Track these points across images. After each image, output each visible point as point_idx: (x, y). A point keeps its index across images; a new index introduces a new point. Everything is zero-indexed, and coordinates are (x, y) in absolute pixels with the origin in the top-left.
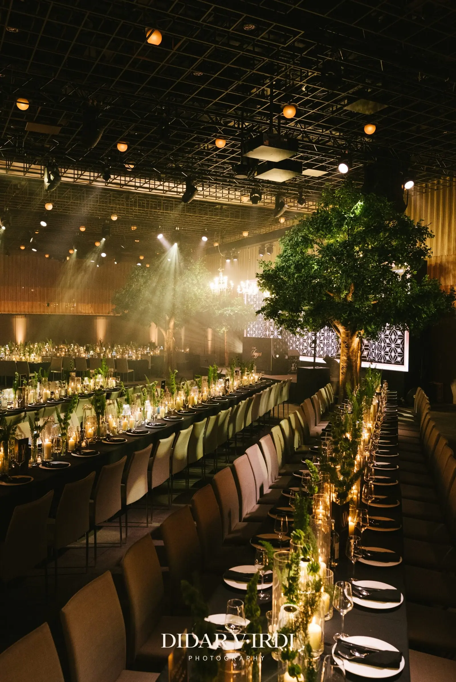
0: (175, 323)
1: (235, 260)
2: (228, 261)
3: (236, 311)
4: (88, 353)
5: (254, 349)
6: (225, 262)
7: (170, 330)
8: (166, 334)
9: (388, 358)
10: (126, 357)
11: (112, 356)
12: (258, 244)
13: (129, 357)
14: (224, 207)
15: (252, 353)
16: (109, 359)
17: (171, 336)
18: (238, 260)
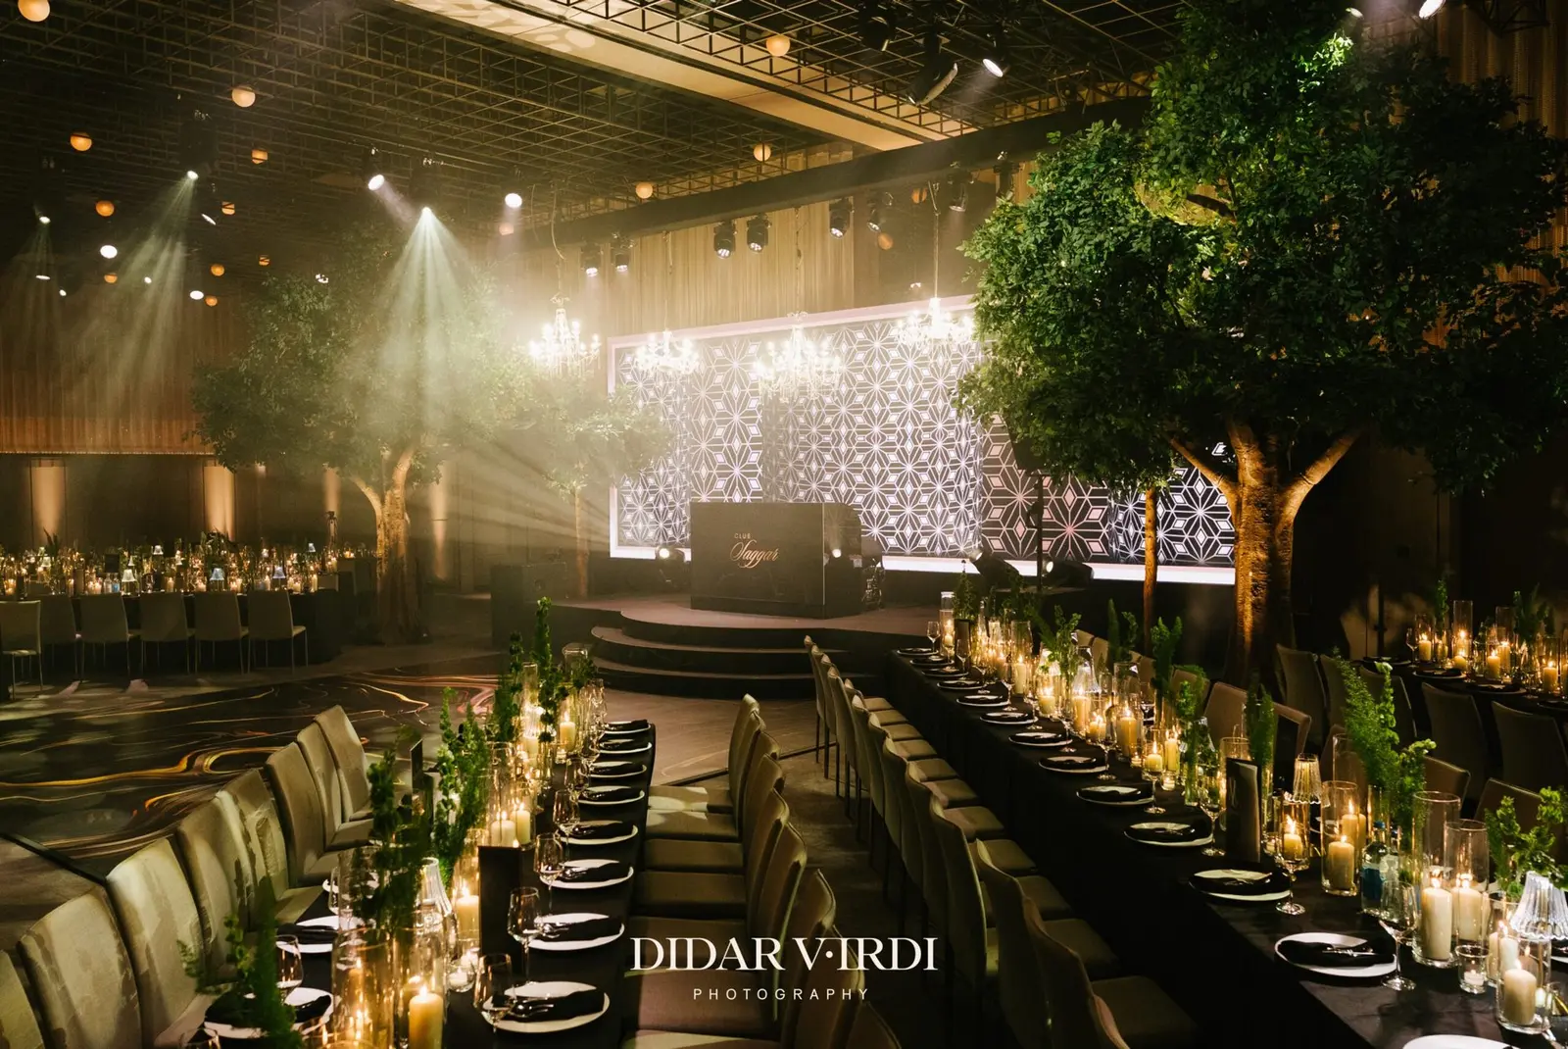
0: (411, 469)
1: (622, 268)
2: (592, 271)
3: (627, 427)
4: (112, 577)
5: (745, 542)
6: (584, 275)
7: (396, 492)
8: (383, 502)
9: (1180, 548)
10: (265, 584)
11: (208, 584)
12: (713, 217)
13: (274, 583)
14: (620, 91)
15: (739, 548)
16: (200, 593)
17: (399, 511)
18: (630, 269)
